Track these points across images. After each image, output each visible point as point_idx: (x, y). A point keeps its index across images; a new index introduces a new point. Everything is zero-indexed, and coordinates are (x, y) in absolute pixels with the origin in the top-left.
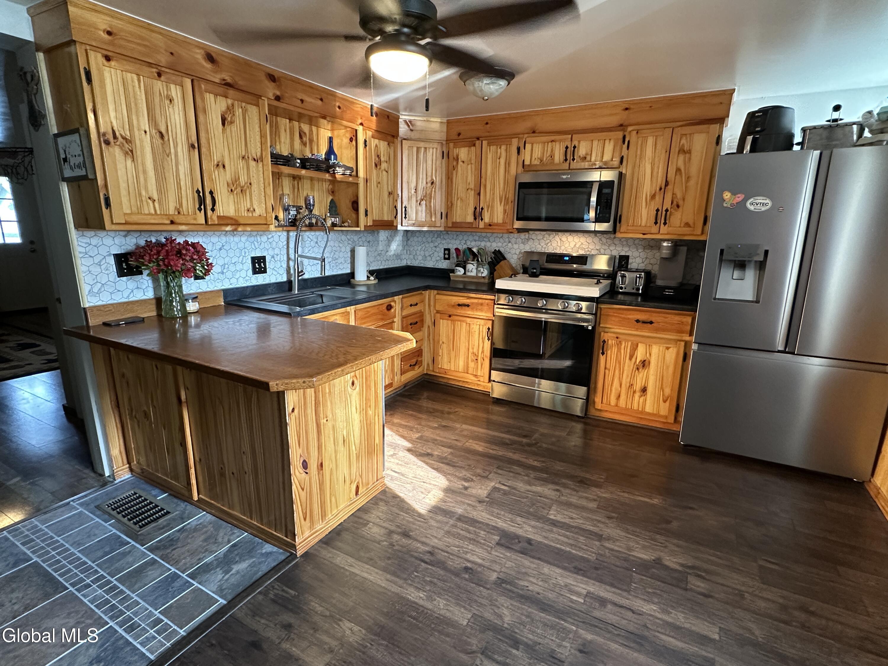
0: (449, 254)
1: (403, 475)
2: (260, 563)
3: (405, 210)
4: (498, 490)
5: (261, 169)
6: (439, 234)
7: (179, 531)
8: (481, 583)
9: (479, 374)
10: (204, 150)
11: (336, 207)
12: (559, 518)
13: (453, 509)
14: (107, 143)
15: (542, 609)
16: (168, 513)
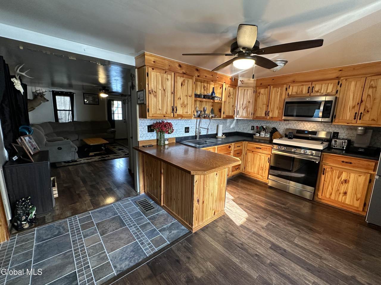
0: (253, 128)
1: (231, 211)
2: (181, 232)
3: (238, 112)
4: (271, 225)
5: (191, 99)
6: (250, 120)
7: (157, 215)
8: (262, 262)
9: (263, 176)
10: (175, 94)
11: (213, 111)
12: (299, 243)
13: (251, 229)
14: (150, 93)
16: (154, 208)
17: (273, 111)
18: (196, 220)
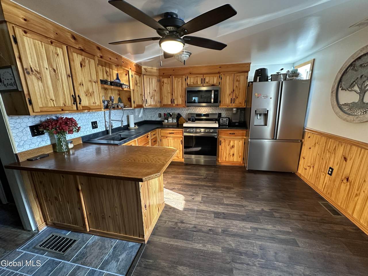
0: (161, 115)
1: (169, 199)
2: (131, 252)
3: (146, 101)
4: (204, 197)
5: (97, 86)
6: (157, 109)
7: (85, 248)
8: (217, 234)
9: (179, 156)
10: (74, 78)
11: (121, 100)
12: (228, 202)
13: (193, 208)
14: (28, 73)
15: (241, 237)
16: (75, 241)
17: (178, 99)
18: (146, 228)
